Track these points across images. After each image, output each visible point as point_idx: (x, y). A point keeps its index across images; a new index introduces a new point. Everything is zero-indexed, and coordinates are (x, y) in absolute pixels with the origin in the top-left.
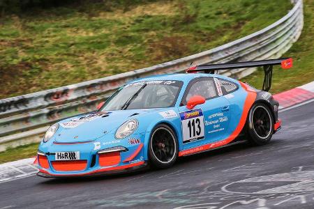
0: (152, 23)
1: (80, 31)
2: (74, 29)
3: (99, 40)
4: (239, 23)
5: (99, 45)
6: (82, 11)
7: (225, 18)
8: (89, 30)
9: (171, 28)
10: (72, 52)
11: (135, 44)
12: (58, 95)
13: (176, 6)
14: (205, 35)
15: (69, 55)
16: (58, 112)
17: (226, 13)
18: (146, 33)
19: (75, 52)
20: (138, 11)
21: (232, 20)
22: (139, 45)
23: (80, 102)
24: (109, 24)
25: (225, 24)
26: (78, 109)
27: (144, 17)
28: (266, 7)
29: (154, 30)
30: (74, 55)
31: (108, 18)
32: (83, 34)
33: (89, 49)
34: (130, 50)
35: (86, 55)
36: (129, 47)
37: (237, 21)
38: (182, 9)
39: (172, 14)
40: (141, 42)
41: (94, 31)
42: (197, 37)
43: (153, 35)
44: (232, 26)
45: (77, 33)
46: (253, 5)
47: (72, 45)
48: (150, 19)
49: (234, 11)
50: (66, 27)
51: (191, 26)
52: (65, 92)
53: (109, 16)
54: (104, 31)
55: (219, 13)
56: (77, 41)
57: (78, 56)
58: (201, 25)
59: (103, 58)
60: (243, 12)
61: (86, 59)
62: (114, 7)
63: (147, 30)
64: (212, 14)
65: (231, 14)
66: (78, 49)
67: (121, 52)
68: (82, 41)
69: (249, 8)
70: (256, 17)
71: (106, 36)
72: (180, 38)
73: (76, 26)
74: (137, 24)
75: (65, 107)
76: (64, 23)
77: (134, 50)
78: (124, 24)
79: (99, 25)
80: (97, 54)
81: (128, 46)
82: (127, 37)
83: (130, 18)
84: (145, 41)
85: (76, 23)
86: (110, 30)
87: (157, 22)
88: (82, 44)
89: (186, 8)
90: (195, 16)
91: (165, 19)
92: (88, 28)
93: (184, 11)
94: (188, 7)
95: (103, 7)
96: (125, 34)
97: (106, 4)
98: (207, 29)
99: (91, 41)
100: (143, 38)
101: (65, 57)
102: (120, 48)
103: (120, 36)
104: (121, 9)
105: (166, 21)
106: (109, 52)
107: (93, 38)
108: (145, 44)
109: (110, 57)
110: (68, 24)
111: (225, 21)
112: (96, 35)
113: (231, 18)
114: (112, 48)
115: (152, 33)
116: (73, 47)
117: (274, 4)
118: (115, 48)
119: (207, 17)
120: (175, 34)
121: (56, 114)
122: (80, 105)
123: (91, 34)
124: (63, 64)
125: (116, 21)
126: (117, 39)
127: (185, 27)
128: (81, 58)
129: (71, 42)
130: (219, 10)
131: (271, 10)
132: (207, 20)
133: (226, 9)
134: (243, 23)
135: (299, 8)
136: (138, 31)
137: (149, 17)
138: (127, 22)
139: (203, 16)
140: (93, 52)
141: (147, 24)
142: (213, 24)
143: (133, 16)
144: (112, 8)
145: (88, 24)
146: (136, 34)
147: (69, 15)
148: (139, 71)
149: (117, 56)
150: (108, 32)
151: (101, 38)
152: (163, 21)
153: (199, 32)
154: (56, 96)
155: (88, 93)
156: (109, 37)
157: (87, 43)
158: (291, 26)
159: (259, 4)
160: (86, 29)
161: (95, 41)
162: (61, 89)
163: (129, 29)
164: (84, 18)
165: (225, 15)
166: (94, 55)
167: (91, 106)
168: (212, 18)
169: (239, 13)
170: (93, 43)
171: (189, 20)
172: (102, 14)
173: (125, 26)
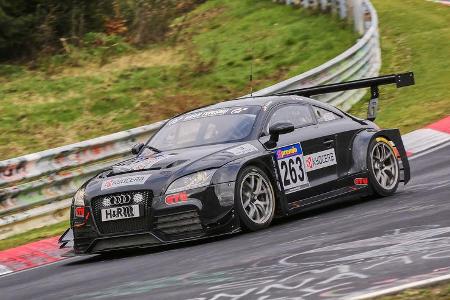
0: (145, 78)
1: (33, 97)
2: (25, 94)
3: (65, 108)
4: (281, 70)
5: (65, 115)
6: (33, 68)
7: (258, 65)
8: (49, 94)
9: (175, 84)
10: (24, 128)
11: (121, 110)
12: (11, 170)
13: (180, 52)
14: (229, 92)
15: (19, 132)
16: (13, 197)
17: (259, 57)
18: (137, 94)
19: (28, 127)
20: (122, 63)
21: (270, 67)
22: (128, 111)
23: (47, 180)
24: (79, 83)
25: (259, 72)
26: (43, 191)
27: (132, 70)
28: (320, 43)
29: (150, 88)
30: (26, 132)
31: (77, 75)
32: (39, 101)
33: (49, 122)
34: (114, 120)
35: (45, 131)
36: (113, 115)
37: (278, 66)
38: (192, 56)
39: (177, 64)
40: (131, 106)
41: (55, 96)
42: (217, 95)
43: (148, 96)
44: (271, 75)
45: (29, 100)
46: (300, 43)
47: (23, 117)
48: (143, 73)
49: (271, 53)
50: (11, 91)
51: (208, 78)
52: (22, 165)
53: (77, 73)
54: (72, 94)
55: (249, 58)
56: (30, 111)
57: (35, 134)
58: (222, 76)
59: (73, 133)
60: (285, 53)
61: (46, 136)
62: (85, 59)
63: (139, 89)
64: (238, 59)
65: (267, 58)
66: (33, 124)
67: (100, 124)
68: (38, 111)
69: (294, 48)
70: (306, 59)
71: (76, 101)
72: (191, 97)
73: (26, 89)
74: (123, 81)
75: (22, 189)
76: (7, 86)
77: (121, 119)
78: (102, 82)
79: (62, 86)
80: (64, 128)
81: (111, 113)
82: (108, 100)
83: (112, 73)
84: (138, 105)
85: (26, 86)
86: (81, 92)
87: (154, 76)
88: (39, 115)
89: (197, 54)
90: (212, 64)
91: (165, 71)
92: (45, 92)
93: (194, 59)
94: (201, 53)
95: (68, 61)
96: (105, 96)
97: (72, 56)
98: (232, 81)
99: (53, 110)
100: (134, 101)
101: (14, 136)
102: (98, 118)
103: (96, 100)
104: (95, 62)
105: (168, 73)
106: (81, 124)
107: (55, 105)
108: (138, 109)
109: (83, 131)
110: (14, 88)
111: (259, 69)
112: (60, 101)
113: (267, 64)
114: (85, 117)
115: (146, 92)
116: (25, 120)
117: (333, 38)
118: (90, 117)
119: (231, 64)
120: (183, 92)
121: (9, 201)
122: (46, 186)
123: (52, 100)
124: (10, 146)
125: (89, 79)
126: (93, 103)
127: (198, 80)
128: (38, 136)
129: (21, 113)
130: (248, 54)
131: (329, 47)
132: (232, 70)
133: (260, 51)
134: (287, 70)
135: (372, 36)
136: (124, 91)
137: (140, 69)
138: (107, 80)
139: (223, 63)
140: (58, 126)
141: (138, 80)
142: (241, 75)
143: (116, 70)
144: (81, 62)
145: (45, 87)
146: (122, 95)
147: (14, 75)
148: (135, 131)
149: (95, 130)
150: (78, 95)
151: (67, 105)
152: (162, 74)
153: (220, 87)
154: (7, 172)
155: (57, 167)
156: (81, 103)
157: (45, 113)
158: (362, 63)
159: (310, 41)
160: (43, 92)
161: (58, 109)
162: (15, 161)
163: (109, 89)
164: (38, 78)
165: (258, 60)
166: (59, 129)
167: (64, 187)
168: (239, 65)
169: (281, 55)
170: (55, 112)
171: (202, 70)
172: (66, 71)
173: (104, 85)
